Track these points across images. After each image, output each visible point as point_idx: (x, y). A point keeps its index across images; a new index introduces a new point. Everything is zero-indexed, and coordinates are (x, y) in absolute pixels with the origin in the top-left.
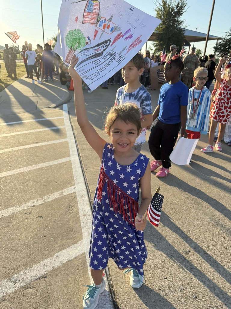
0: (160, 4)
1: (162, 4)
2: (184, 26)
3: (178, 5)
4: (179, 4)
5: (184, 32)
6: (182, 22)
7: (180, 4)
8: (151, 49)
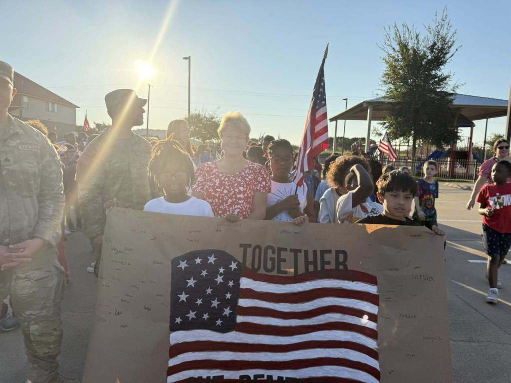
0: (394, 49)
1: (397, 48)
2: (452, 86)
3: (433, 46)
4: (435, 44)
5: (452, 97)
6: (445, 78)
7: (439, 44)
8: (377, 134)
